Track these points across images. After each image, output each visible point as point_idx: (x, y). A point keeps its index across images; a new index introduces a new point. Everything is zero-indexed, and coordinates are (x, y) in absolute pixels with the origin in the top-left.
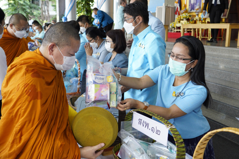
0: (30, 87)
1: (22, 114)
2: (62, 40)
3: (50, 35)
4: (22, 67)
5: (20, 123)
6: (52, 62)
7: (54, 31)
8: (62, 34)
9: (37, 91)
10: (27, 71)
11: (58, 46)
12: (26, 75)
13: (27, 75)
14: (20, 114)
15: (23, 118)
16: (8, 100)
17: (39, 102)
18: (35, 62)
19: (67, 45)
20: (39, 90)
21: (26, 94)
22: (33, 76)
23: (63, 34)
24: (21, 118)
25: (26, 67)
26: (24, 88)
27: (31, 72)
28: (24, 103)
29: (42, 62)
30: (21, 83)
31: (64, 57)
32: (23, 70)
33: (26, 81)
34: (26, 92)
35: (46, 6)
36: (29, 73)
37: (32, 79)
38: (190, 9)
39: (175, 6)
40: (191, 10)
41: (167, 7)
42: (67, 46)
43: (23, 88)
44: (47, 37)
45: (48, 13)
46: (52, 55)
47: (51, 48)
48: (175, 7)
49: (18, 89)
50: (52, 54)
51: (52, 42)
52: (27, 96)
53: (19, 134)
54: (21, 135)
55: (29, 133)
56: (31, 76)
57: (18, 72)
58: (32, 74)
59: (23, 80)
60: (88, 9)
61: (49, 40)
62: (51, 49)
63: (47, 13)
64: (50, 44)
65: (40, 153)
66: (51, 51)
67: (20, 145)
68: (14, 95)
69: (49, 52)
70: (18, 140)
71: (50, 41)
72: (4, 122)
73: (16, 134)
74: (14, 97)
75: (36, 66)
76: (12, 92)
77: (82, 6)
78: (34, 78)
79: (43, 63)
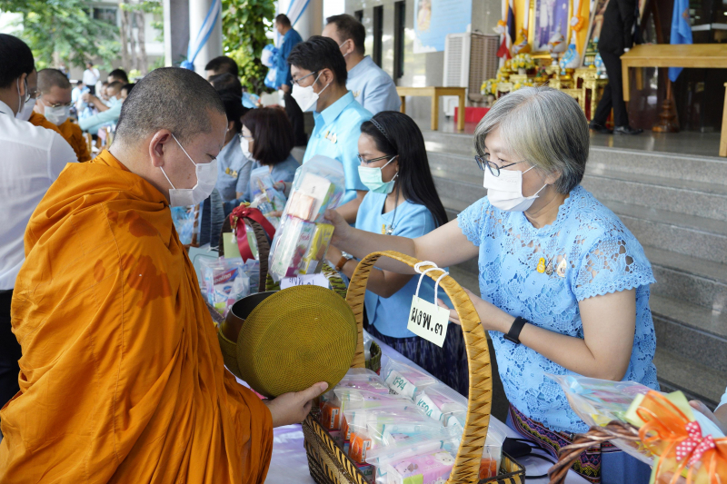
2: (190, 118)
4: (95, 211)
7: (160, 95)
12: (113, 229)
13: (119, 231)
14: (117, 347)
18: (125, 193)
19: (203, 130)
20: (162, 269)
21: (131, 286)
22: (135, 231)
27: (125, 222)
28: (127, 311)
30: (106, 256)
31: (197, 165)
32: (102, 220)
33: (122, 249)
34: (131, 280)
35: (137, 26)
37: (137, 240)
42: (202, 134)
45: (143, 50)
46: (163, 165)
49: (99, 275)
52: (133, 291)
53: (122, 406)
54: (129, 407)
55: (155, 392)
56: (129, 234)
57: (82, 228)
58: (130, 228)
59: (113, 248)
62: (156, 148)
63: (138, 49)
68: (89, 296)
70: (121, 422)
72: (61, 378)
74: (89, 301)
76: (82, 286)
78: (141, 238)
79: (142, 194)
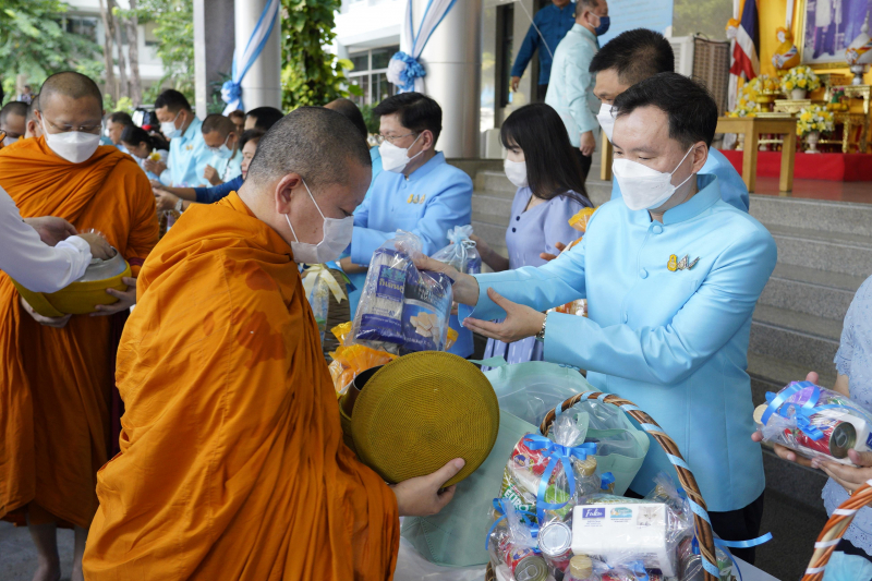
0: (250, 320)
1: (228, 407)
2: (324, 165)
3: (282, 150)
4: (211, 257)
5: (223, 439)
6: (287, 237)
8: (323, 146)
9: (272, 332)
10: (231, 269)
11: (310, 183)
12: (228, 279)
13: (235, 282)
14: (220, 410)
15: (232, 421)
16: (173, 368)
17: (279, 367)
18: (246, 241)
19: (338, 181)
20: (277, 327)
22: (252, 283)
23: (325, 148)
24: (225, 421)
25: (224, 257)
26: (233, 325)
27: (242, 273)
29: (262, 238)
30: (218, 308)
31: (326, 219)
32: (217, 268)
33: (235, 301)
34: (241, 337)
36: (237, 276)
37: (253, 294)
38: (812, 50)
39: (729, 36)
40: (816, 56)
41: (698, 42)
42: (337, 184)
43: (228, 324)
44: (272, 154)
46: (288, 213)
47: (287, 191)
48: (729, 44)
49: (208, 329)
50: (286, 211)
51: (288, 172)
52: (242, 348)
53: (219, 477)
54: (226, 478)
55: (254, 465)
56: (245, 286)
57: (197, 274)
59: (224, 299)
60: (311, 52)
61: (278, 163)
62: (283, 193)
64: (284, 179)
65: (288, 527)
66: (284, 200)
67: (222, 510)
68: (195, 351)
69: (277, 204)
71: (283, 169)
73: (212, 474)
74: (196, 356)
75: (249, 252)
76: (190, 339)
77: (289, 41)
78: (259, 291)
79: (266, 243)
